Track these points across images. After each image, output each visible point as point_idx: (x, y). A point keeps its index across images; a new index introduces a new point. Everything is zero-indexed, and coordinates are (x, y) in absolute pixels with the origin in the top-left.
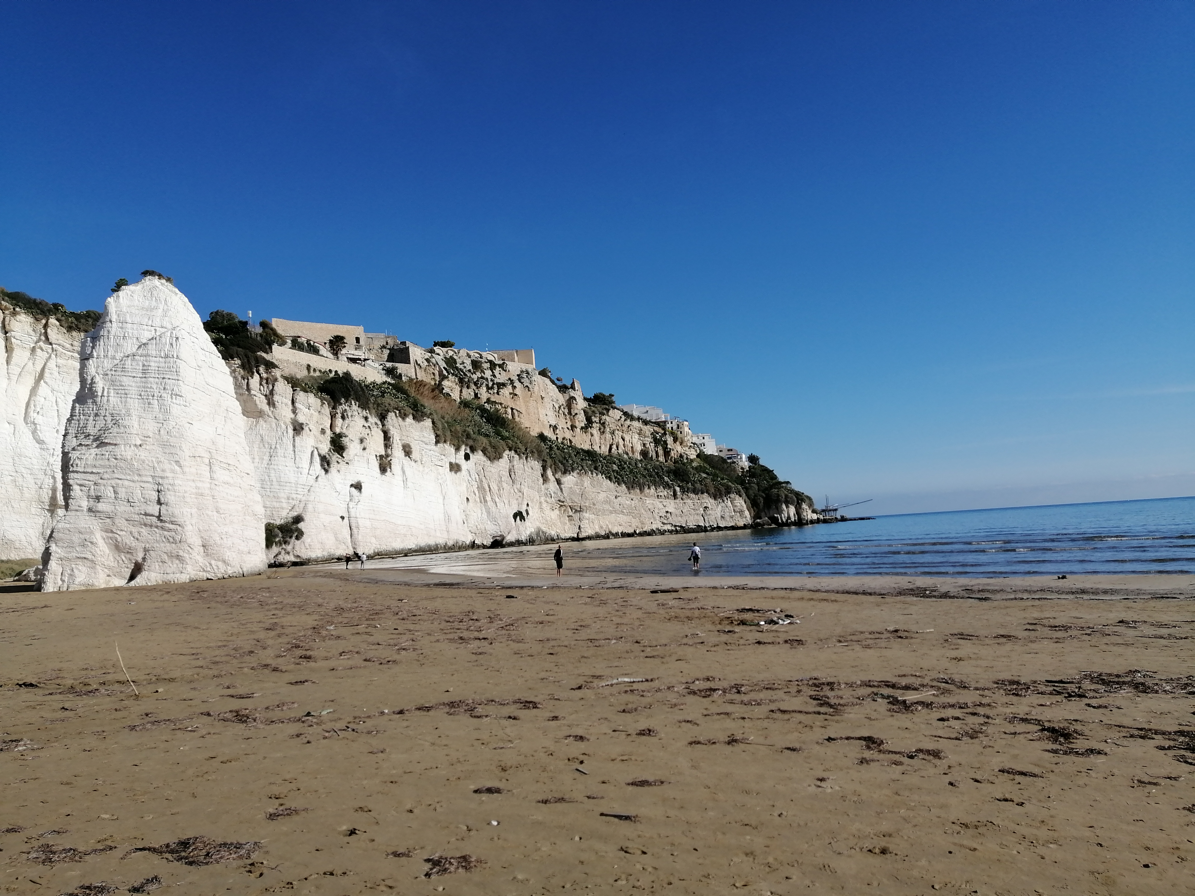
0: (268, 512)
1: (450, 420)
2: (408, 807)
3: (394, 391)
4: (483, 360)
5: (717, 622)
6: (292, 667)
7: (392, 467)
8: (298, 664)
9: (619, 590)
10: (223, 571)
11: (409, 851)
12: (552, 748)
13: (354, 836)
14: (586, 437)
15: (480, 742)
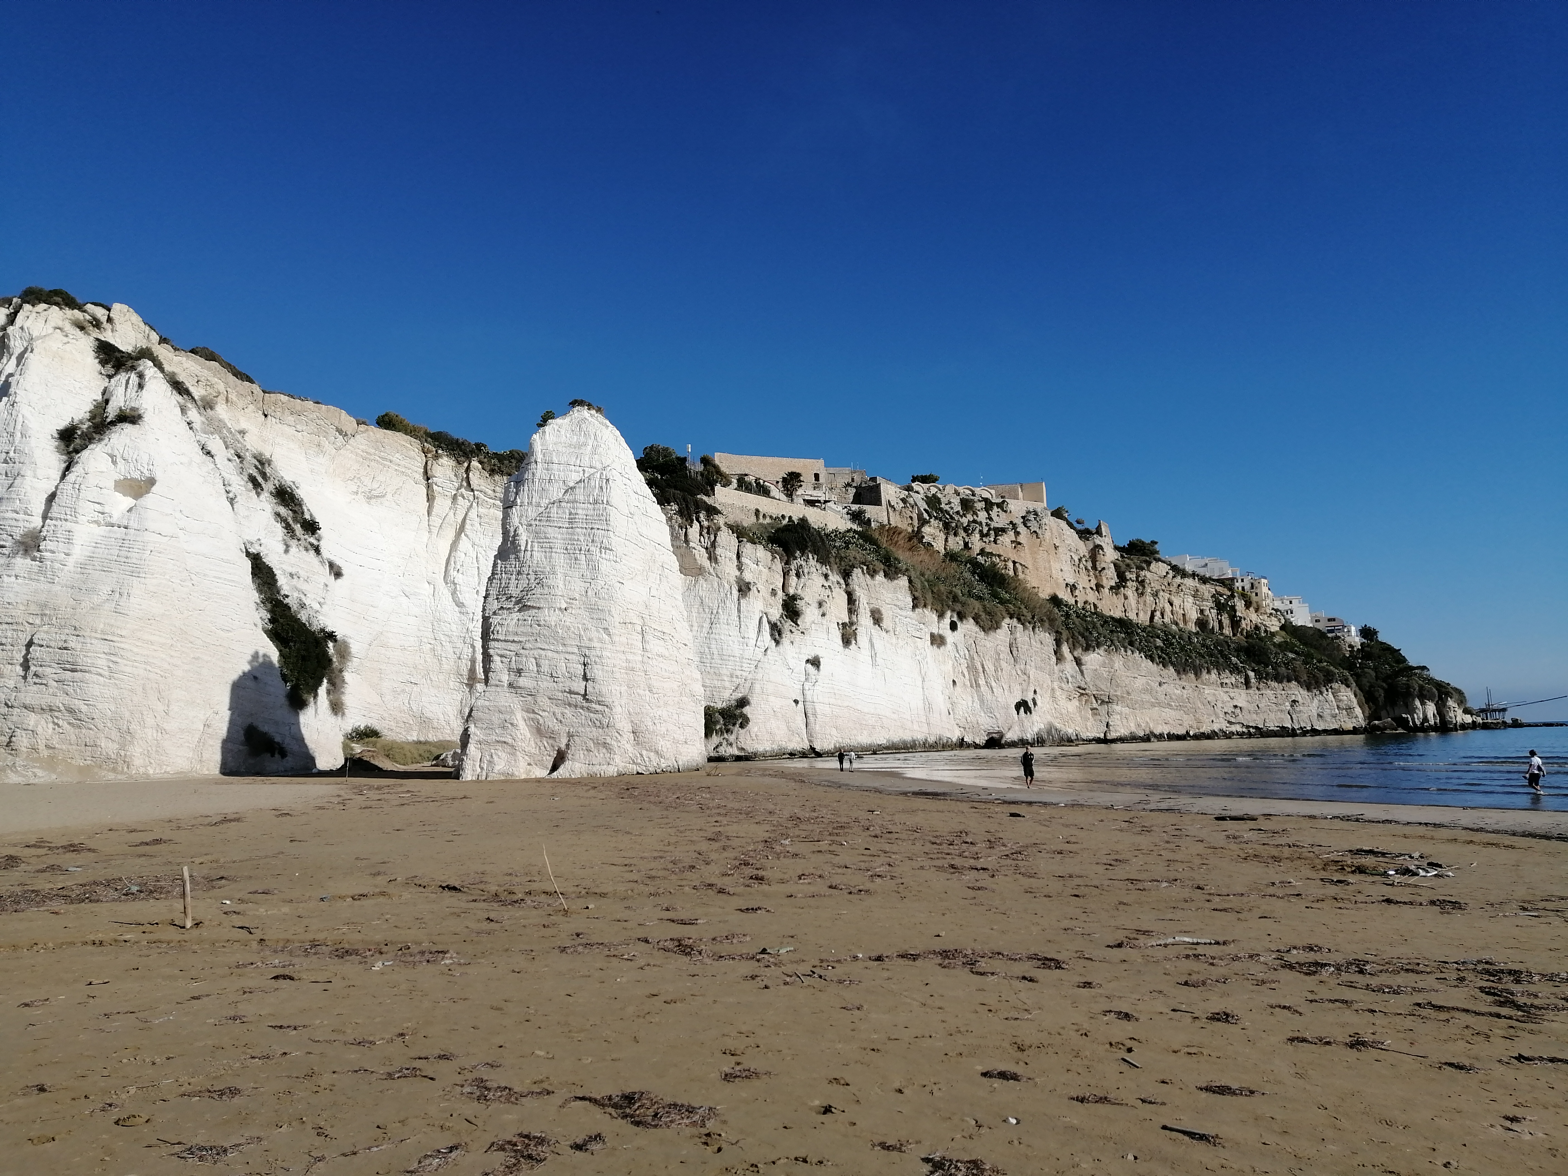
0: (708, 692)
1: (932, 578)
2: (897, 1085)
3: (861, 541)
4: (976, 499)
5: (1319, 867)
6: (741, 889)
7: (858, 638)
8: (748, 886)
9: (1167, 814)
10: (655, 764)
11: (901, 1145)
12: (1086, 1026)
13: (829, 1115)
14: (1118, 601)
15: (986, 1008)
